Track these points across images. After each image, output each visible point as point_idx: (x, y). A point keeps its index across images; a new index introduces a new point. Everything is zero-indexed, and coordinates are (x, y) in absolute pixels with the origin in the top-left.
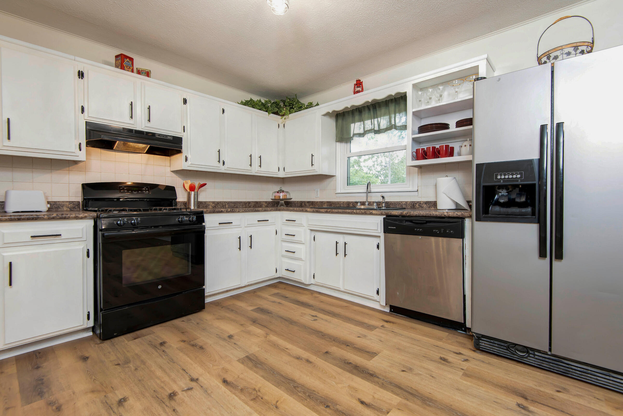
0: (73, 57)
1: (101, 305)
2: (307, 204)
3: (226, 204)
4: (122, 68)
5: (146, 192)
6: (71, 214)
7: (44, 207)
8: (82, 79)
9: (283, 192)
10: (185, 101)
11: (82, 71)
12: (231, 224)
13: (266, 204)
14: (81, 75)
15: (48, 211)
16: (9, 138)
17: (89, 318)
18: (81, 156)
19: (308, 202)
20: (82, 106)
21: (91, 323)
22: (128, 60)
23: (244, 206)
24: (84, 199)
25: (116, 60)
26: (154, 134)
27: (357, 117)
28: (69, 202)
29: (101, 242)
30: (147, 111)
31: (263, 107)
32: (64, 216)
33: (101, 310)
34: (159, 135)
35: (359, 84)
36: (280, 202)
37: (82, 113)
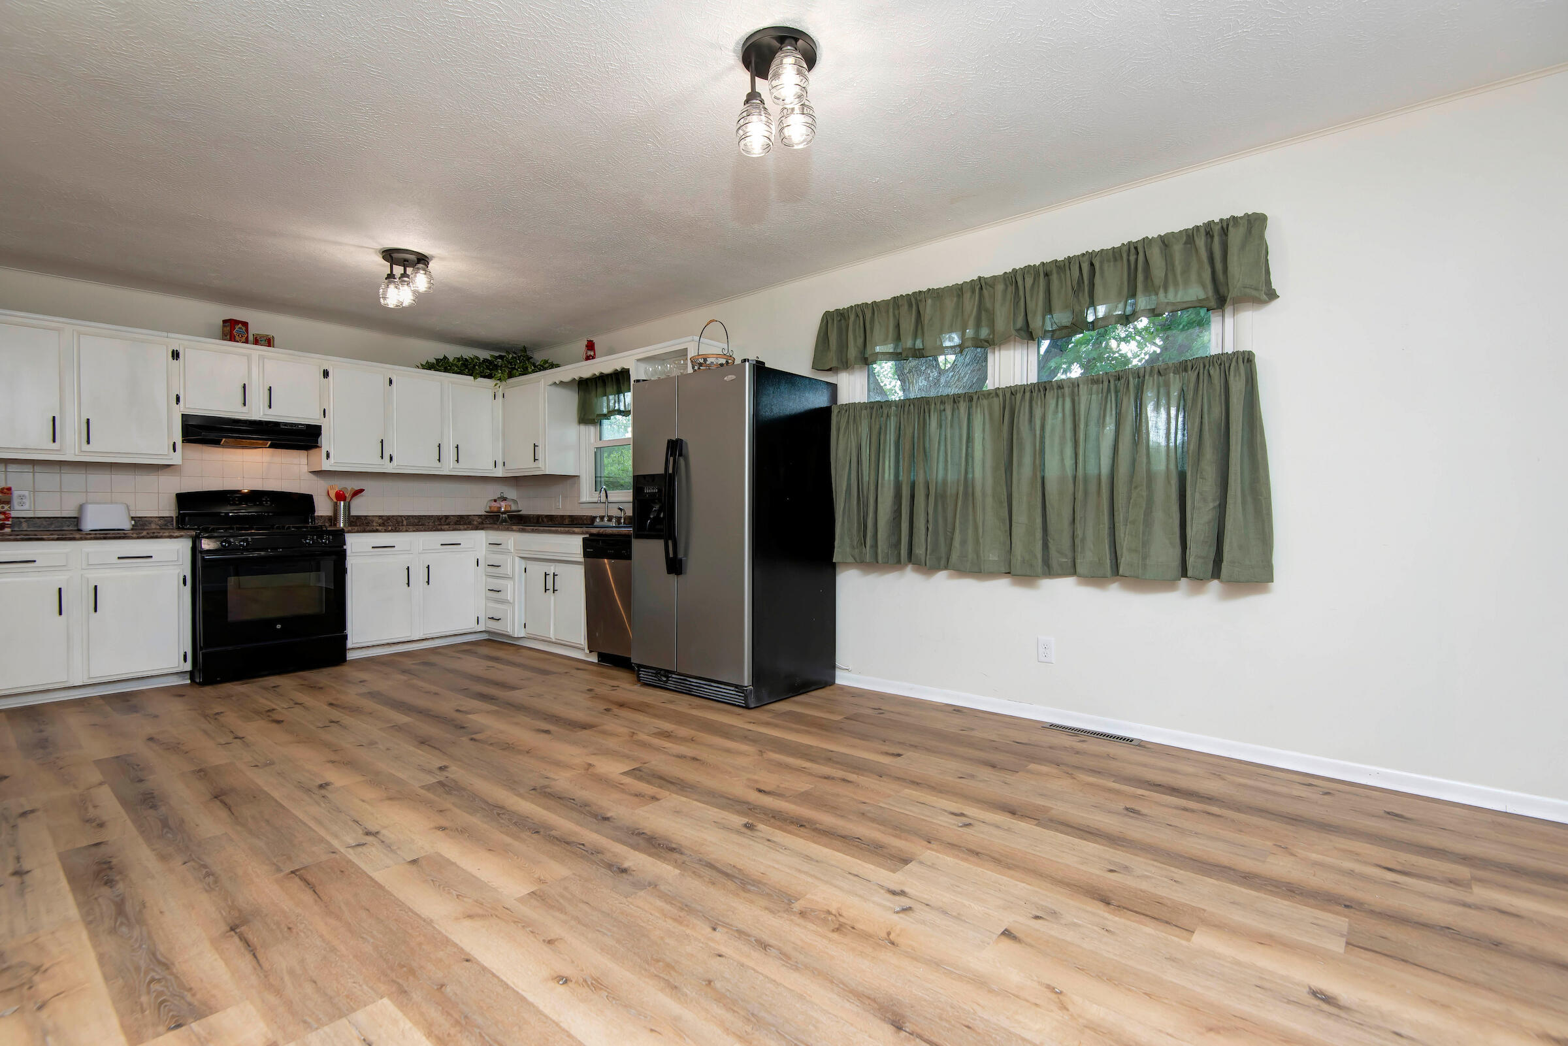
0: (165, 334)
1: (200, 641)
2: (545, 520)
3: (404, 519)
4: (232, 339)
5: (267, 503)
6: (164, 533)
7: (127, 525)
8: (177, 360)
9: (505, 499)
10: (326, 374)
11: (177, 351)
12: (393, 549)
13: (480, 520)
14: (176, 355)
15: (132, 529)
16: (88, 442)
17: (185, 660)
18: (176, 459)
19: (547, 516)
20: (177, 395)
21: (188, 666)
22: (240, 325)
23: (436, 523)
24: (179, 513)
25: (224, 326)
26: (277, 424)
27: (600, 390)
28: (159, 517)
29: (200, 566)
30: (267, 392)
31: (466, 367)
32: (155, 535)
33: (201, 649)
34: (286, 424)
35: (591, 346)
36: (501, 515)
37: (177, 404)
